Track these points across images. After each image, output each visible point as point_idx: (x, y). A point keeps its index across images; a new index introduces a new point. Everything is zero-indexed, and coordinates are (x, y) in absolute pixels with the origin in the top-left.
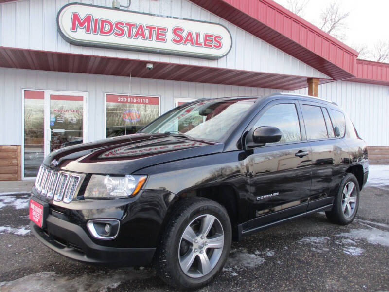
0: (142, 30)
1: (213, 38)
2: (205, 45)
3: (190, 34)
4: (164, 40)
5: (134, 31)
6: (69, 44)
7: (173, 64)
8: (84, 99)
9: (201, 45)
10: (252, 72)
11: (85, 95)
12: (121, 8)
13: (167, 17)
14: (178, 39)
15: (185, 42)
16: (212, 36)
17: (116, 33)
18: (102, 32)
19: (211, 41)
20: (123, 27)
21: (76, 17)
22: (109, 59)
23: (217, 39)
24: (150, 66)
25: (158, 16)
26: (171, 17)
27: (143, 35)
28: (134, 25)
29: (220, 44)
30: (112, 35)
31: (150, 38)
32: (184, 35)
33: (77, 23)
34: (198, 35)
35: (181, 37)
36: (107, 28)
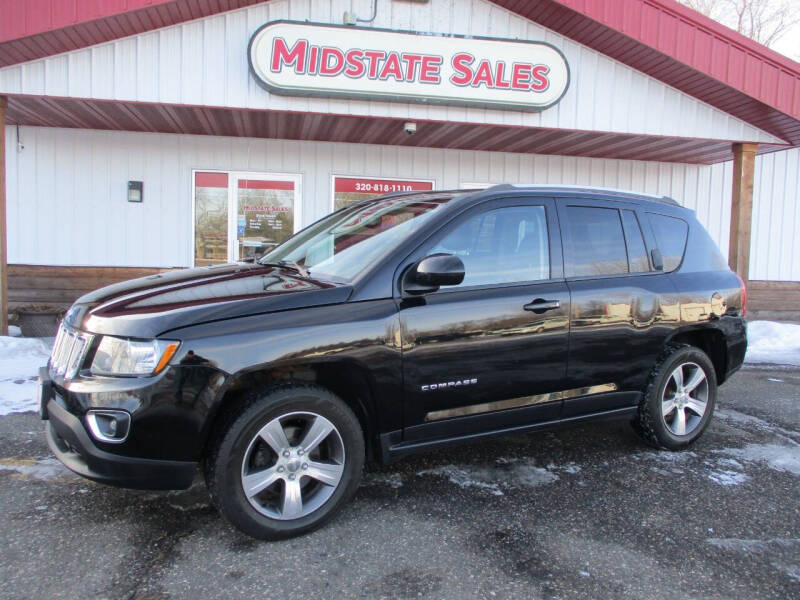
0: (396, 64)
1: (532, 70)
2: (515, 85)
3: (485, 66)
4: (436, 79)
5: (381, 65)
6: (267, 93)
7: (453, 123)
8: (296, 186)
9: (506, 85)
10: (611, 134)
11: (297, 180)
12: (359, 24)
13: (443, 35)
14: (462, 76)
16: (529, 67)
17: (349, 72)
18: (324, 70)
19: (526, 77)
20: (362, 60)
21: (279, 45)
22: (337, 118)
23: (539, 72)
24: (412, 127)
25: (425, 34)
26: (449, 36)
27: (397, 72)
28: (381, 55)
29: (545, 82)
30: (342, 74)
31: (410, 76)
32: (475, 67)
33: (281, 55)
34: (501, 67)
35: (468, 73)
36: (333, 62)
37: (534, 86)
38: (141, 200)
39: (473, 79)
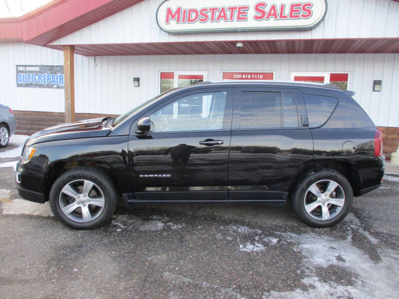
0: (224, 13)
1: (301, 7)
2: (291, 16)
3: (273, 7)
4: (245, 18)
6: (168, 34)
8: (204, 77)
9: (286, 17)
11: (203, 74)
14: (260, 15)
15: (267, 17)
16: (300, 5)
17: (201, 20)
18: (189, 20)
19: (298, 11)
20: (207, 13)
21: (169, 11)
23: (306, 7)
24: (239, 45)
27: (225, 17)
28: (217, 9)
29: (310, 13)
30: (198, 21)
31: (231, 19)
32: (267, 9)
33: (170, 16)
34: (282, 7)
35: (264, 13)
36: (193, 16)
37: (303, 16)
38: (139, 86)
39: (266, 16)
